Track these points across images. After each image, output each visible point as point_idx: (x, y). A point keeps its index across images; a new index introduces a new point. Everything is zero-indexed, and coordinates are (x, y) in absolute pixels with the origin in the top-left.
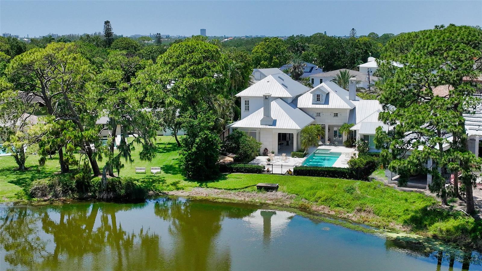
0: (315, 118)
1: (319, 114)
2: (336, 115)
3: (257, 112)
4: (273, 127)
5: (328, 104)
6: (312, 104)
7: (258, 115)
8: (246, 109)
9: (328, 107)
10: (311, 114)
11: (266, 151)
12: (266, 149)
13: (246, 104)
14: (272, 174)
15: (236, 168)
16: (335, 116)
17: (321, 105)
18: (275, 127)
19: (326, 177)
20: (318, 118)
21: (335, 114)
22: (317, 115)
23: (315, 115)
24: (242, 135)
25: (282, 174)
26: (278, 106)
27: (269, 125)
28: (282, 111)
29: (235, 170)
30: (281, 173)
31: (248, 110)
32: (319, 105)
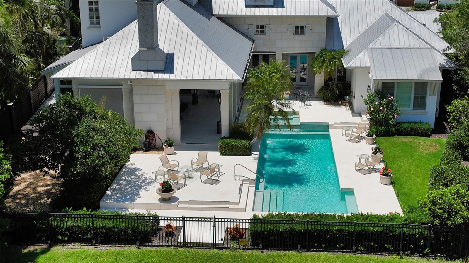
0: (254, 37)
1: (261, 29)
2: (300, 30)
3: (120, 33)
4: (166, 76)
5: (282, 6)
6: (247, 6)
7: (124, 42)
8: (92, 22)
9: (284, 14)
10: (244, 28)
11: (151, 137)
12: (150, 132)
13: (91, 10)
14: (185, 244)
15: (67, 229)
16: (297, 32)
17: (266, 9)
18: (172, 76)
19: (357, 251)
20: (259, 38)
21: (297, 27)
22: (257, 32)
23: (252, 30)
24: (82, 113)
25: (214, 246)
26: (173, 16)
27: (156, 71)
28: (186, 29)
29: (63, 235)
30: (211, 241)
31: (98, 23)
32: (262, 9)
